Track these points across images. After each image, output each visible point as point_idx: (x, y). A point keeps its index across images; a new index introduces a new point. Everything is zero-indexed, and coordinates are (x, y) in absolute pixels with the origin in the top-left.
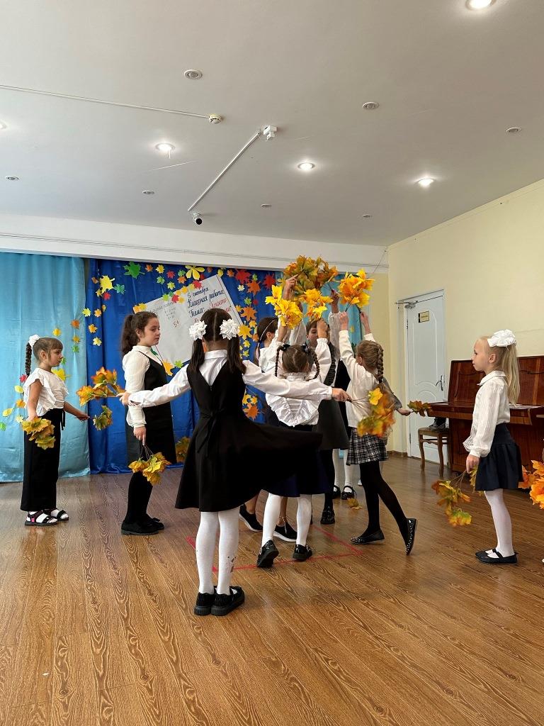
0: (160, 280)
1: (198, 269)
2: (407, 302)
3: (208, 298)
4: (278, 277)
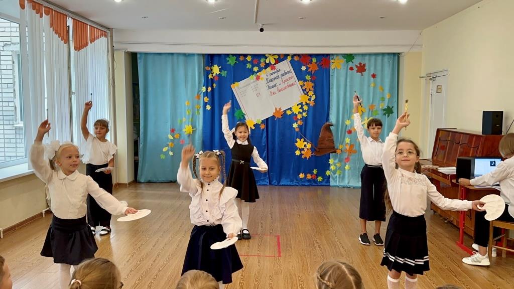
0: (249, 66)
1: (274, 57)
2: (432, 75)
3: (280, 76)
4: (332, 59)
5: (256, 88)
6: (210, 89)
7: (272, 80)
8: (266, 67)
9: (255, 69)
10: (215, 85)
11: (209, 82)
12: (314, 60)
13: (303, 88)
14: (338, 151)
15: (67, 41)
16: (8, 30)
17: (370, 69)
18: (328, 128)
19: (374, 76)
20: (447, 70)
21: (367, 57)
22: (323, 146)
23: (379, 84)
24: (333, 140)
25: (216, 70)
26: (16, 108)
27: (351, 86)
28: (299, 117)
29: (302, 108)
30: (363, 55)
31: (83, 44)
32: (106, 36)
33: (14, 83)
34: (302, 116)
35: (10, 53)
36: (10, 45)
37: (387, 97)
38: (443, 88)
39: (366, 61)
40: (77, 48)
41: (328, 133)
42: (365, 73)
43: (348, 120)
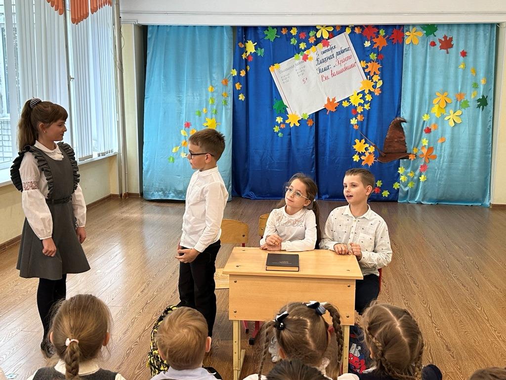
1: (327, 28)
3: (335, 55)
4: (407, 31)
5: (303, 71)
6: (243, 73)
7: (324, 61)
8: (316, 43)
9: (302, 46)
10: (249, 68)
12: (382, 33)
13: (366, 71)
14: (411, 157)
15: (63, 11)
17: (459, 45)
18: (398, 125)
19: (464, 54)
21: (455, 28)
22: (391, 149)
23: (471, 66)
24: (404, 141)
28: (360, 110)
29: (363, 98)
30: (450, 25)
32: (110, 4)
34: (364, 109)
37: (482, 82)
39: (454, 34)
40: (75, 21)
41: (398, 132)
42: (452, 51)
43: (427, 114)
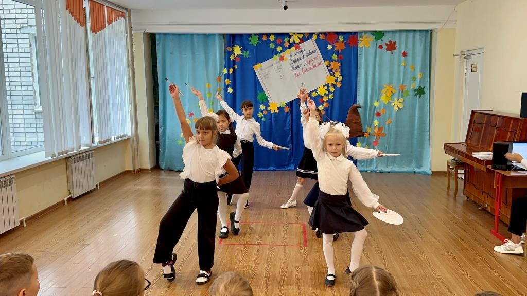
1: (298, 35)
2: (466, 53)
3: (305, 56)
4: (360, 37)
5: (280, 69)
6: (231, 71)
7: (296, 61)
8: (290, 47)
9: (279, 49)
10: (236, 67)
11: (230, 64)
12: (341, 38)
13: (330, 68)
14: (366, 135)
15: (84, 24)
16: (24, 11)
17: (401, 47)
18: (355, 110)
19: (405, 54)
20: (483, 48)
21: (397, 35)
23: (410, 63)
24: (360, 122)
25: (237, 50)
26: (35, 92)
27: (380, 65)
28: (325, 99)
29: (328, 90)
30: (394, 32)
31: (100, 26)
32: (123, 17)
33: (32, 67)
34: (328, 98)
35: (27, 36)
36: (27, 27)
37: (419, 76)
38: (478, 68)
39: (396, 38)
40: (94, 31)
41: (355, 115)
42: (396, 52)
43: (377, 101)
